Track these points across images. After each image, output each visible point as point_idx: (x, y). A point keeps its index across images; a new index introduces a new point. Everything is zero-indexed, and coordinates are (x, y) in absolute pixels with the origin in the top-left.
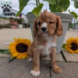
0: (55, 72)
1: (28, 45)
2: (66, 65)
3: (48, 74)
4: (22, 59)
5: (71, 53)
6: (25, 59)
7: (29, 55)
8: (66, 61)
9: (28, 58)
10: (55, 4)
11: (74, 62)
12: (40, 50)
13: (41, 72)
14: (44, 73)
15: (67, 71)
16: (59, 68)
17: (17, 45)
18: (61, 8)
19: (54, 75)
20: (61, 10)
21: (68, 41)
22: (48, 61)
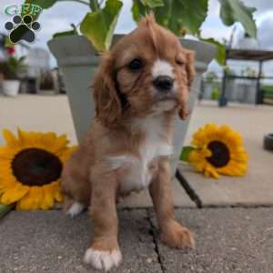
0: (171, 248)
1: (57, 155)
2: (203, 218)
3: (151, 257)
4: (41, 209)
5: (211, 176)
6: (51, 209)
7: (67, 194)
8: (200, 206)
9: (62, 202)
10: (162, 5)
11: (224, 206)
12: (116, 171)
13: (123, 253)
14: (137, 253)
15: (210, 237)
16: (185, 229)
17: (18, 156)
18: (180, 21)
19: (171, 257)
20: (179, 27)
21: (196, 137)
22: (138, 208)
